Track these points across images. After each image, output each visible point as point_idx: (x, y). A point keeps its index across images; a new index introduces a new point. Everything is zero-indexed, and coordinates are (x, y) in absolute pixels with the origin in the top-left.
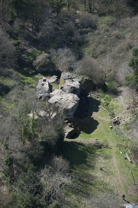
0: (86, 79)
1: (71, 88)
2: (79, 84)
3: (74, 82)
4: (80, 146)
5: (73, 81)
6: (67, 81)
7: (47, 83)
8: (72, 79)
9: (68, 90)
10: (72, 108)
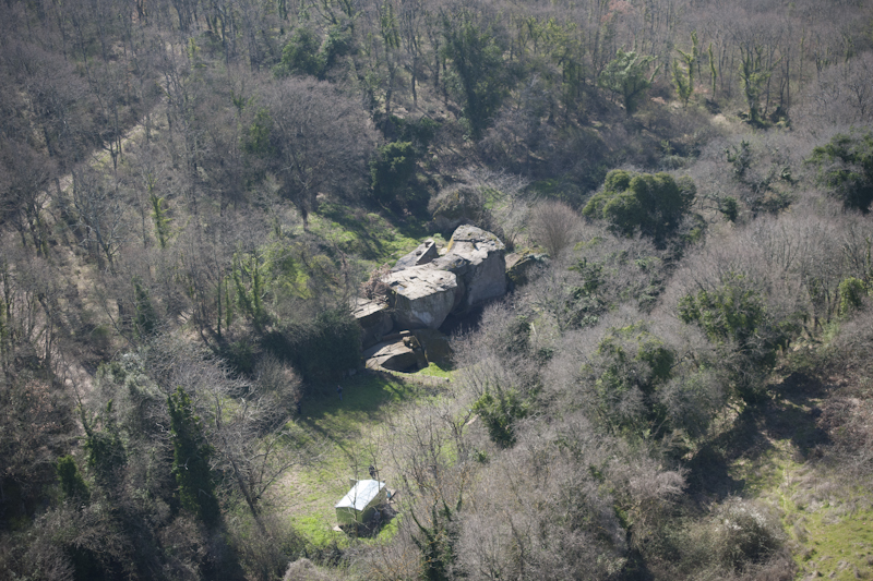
0: (532, 257)
1: (459, 260)
2: (485, 256)
3: (475, 250)
4: (392, 384)
5: (475, 247)
6: (460, 245)
7: (426, 250)
8: (474, 243)
9: (446, 264)
10: (422, 300)
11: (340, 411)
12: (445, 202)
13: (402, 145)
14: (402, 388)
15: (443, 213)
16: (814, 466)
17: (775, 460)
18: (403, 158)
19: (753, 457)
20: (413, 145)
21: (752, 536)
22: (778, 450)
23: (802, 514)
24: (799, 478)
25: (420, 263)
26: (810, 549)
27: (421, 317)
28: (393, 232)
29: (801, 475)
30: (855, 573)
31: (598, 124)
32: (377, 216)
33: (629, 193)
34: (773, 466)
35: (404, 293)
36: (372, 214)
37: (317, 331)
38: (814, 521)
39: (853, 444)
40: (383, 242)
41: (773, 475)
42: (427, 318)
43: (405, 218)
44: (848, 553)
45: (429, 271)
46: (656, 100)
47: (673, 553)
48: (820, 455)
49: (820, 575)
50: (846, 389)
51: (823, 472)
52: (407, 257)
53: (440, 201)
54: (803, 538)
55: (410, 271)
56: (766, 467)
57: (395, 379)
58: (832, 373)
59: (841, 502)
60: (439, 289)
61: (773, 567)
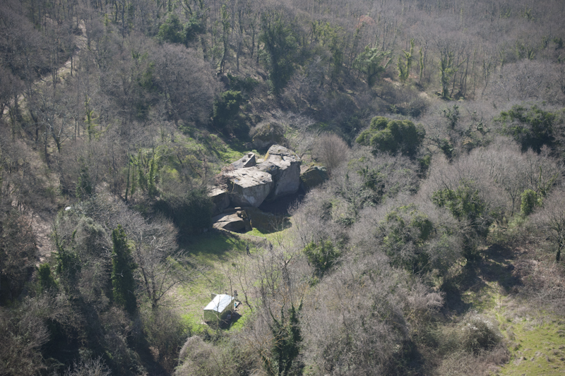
0: (316, 168)
1: (273, 166)
2: (289, 165)
3: (283, 161)
4: (231, 239)
5: (283, 159)
6: (273, 157)
7: (249, 159)
8: (282, 156)
9: (265, 168)
10: (250, 189)
11: (200, 253)
12: (261, 130)
13: (235, 93)
14: (238, 242)
15: (259, 137)
16: (514, 298)
17: (489, 293)
18: (235, 101)
19: (476, 291)
20: (242, 93)
21: (484, 334)
22: (490, 288)
23: (510, 325)
24: (506, 304)
25: (246, 166)
26: (517, 344)
27: (248, 200)
28: (226, 147)
29: (506, 302)
30: (546, 359)
31: (350, 91)
32: (216, 136)
33: (387, 130)
34: (489, 297)
35: (239, 183)
36: (213, 135)
37: (188, 202)
38: (518, 329)
39: (538, 286)
40: (221, 152)
41: (489, 301)
42: (252, 200)
43: (231, 139)
44: (541, 348)
45: (254, 171)
46: (386, 79)
47: (433, 343)
48: (516, 292)
49: (525, 359)
50: (528, 256)
51: (520, 301)
52: (238, 162)
53: (258, 129)
54: (512, 337)
55: (241, 171)
56: (485, 296)
57: (233, 236)
58: (517, 246)
59: (533, 319)
60: (261, 182)
61: (497, 353)
